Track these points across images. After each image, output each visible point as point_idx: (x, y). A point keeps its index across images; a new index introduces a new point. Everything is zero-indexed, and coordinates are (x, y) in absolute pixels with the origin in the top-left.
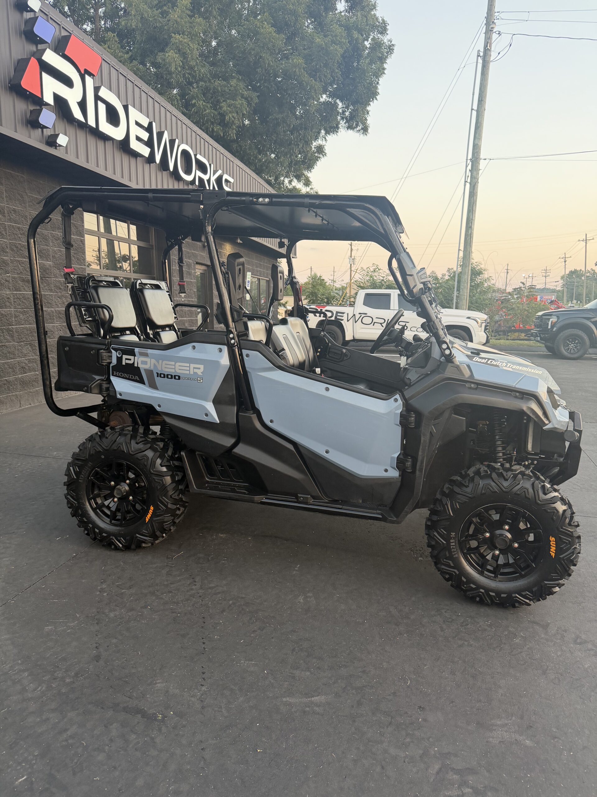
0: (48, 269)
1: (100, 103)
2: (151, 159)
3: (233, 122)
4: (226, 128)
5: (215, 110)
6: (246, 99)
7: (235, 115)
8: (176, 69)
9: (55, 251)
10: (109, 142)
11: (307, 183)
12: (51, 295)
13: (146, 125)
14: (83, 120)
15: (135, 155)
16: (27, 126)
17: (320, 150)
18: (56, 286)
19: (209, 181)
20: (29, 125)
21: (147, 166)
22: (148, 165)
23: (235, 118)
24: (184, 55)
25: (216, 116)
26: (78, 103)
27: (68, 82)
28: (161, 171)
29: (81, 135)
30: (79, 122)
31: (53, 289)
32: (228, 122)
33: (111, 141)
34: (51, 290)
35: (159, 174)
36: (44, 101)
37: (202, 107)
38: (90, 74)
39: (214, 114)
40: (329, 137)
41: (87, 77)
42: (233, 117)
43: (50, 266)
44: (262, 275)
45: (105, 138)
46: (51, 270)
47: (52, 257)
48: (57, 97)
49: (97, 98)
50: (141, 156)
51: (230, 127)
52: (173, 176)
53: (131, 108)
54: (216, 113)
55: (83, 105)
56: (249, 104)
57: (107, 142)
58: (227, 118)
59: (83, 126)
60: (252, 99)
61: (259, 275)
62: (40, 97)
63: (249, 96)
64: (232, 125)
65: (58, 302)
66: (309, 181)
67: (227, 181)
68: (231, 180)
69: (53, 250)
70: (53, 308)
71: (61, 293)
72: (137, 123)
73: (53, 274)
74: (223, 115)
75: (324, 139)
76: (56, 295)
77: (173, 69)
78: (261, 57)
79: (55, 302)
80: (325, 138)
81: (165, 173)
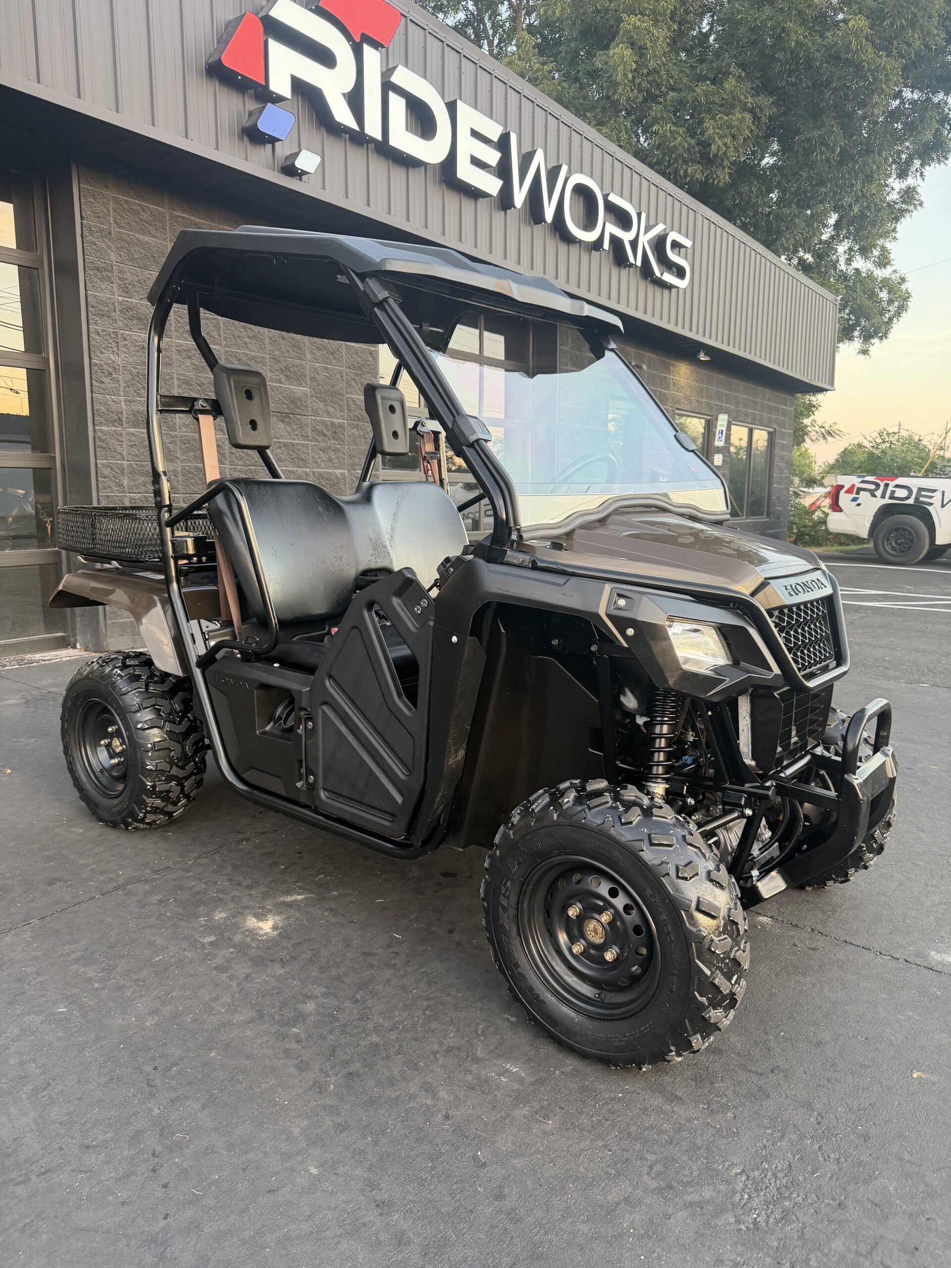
0: (300, 399)
1: (393, 97)
2: (505, 200)
3: (725, 154)
4: (712, 166)
5: (692, 137)
6: (752, 111)
7: (728, 140)
8: (625, 76)
9: (316, 369)
10: (417, 170)
11: (883, 261)
12: (306, 446)
13: (495, 139)
14: (354, 126)
15: (474, 194)
16: (241, 138)
17: (909, 195)
18: (315, 430)
19: (634, 243)
20: (245, 138)
21: (499, 216)
22: (503, 213)
23: (727, 147)
24: (640, 51)
25: (694, 147)
26: (344, 95)
27: (325, 57)
28: (530, 224)
29: (357, 157)
30: (347, 130)
31: (309, 434)
32: (715, 156)
33: (423, 168)
34: (306, 437)
35: (526, 231)
36: (273, 93)
37: (669, 134)
38: (376, 45)
39: (689, 144)
40: (928, 170)
41: (367, 49)
42: (725, 144)
43: (305, 394)
44: (757, 422)
45: (408, 162)
46: (305, 402)
47: (310, 379)
48: (298, 85)
49: (388, 86)
50: (485, 195)
51: (721, 165)
52: (557, 234)
53: (462, 108)
54: (693, 142)
55: (355, 99)
56: (756, 118)
57: (411, 170)
58: (713, 148)
59: (359, 138)
60: (761, 110)
61: (749, 421)
62: (264, 84)
63: (757, 106)
64: (722, 161)
65: (320, 458)
66: (886, 257)
67: (676, 245)
68: (687, 243)
69: (311, 367)
70: (309, 468)
71: (326, 442)
72: (475, 134)
73: (310, 409)
74: (705, 145)
75: (918, 174)
76: (315, 445)
77: (619, 77)
78: (783, 30)
79: (313, 457)
80: (922, 173)
81: (538, 228)
